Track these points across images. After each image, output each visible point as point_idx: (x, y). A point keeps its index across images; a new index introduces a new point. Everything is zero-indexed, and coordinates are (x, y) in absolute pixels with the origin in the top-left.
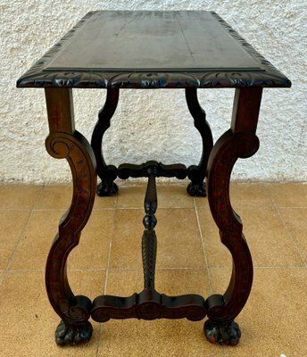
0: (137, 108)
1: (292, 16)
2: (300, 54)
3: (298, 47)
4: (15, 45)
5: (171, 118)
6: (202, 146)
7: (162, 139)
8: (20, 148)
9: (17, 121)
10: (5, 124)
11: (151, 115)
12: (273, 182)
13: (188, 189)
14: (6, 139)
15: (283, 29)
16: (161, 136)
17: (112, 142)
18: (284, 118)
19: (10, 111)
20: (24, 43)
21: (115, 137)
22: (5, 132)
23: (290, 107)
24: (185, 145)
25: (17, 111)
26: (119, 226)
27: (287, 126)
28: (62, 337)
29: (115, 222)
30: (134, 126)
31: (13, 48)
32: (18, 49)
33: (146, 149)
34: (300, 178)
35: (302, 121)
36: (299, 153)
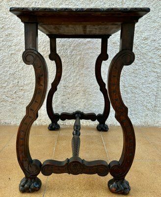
0: (71, 85)
1: (146, 39)
2: (152, 58)
3: (150, 54)
4: (13, 52)
5: (88, 90)
6: (104, 106)
7: (84, 102)
8: (11, 105)
9: (11, 91)
10: (4, 92)
11: (78, 89)
12: (143, 127)
13: (97, 127)
14: (4, 101)
15: (142, 45)
16: (83, 100)
17: (58, 103)
18: (145, 91)
19: (7, 85)
20: (17, 51)
21: (59, 100)
22: (4, 97)
23: (148, 85)
24: (96, 105)
25: (11, 85)
26: (60, 142)
27: (148, 95)
28: (23, 186)
29: (57, 140)
30: (69, 94)
31: (12, 54)
32: (14, 54)
33: (75, 107)
34: (157, 125)
35: (155, 93)
36: (155, 111)
